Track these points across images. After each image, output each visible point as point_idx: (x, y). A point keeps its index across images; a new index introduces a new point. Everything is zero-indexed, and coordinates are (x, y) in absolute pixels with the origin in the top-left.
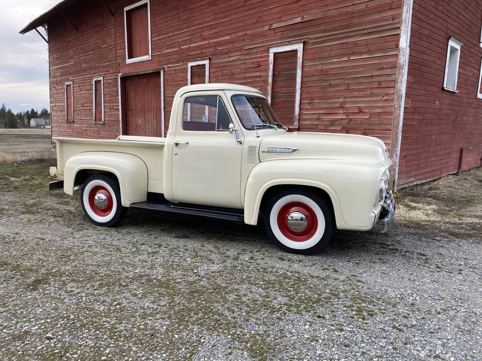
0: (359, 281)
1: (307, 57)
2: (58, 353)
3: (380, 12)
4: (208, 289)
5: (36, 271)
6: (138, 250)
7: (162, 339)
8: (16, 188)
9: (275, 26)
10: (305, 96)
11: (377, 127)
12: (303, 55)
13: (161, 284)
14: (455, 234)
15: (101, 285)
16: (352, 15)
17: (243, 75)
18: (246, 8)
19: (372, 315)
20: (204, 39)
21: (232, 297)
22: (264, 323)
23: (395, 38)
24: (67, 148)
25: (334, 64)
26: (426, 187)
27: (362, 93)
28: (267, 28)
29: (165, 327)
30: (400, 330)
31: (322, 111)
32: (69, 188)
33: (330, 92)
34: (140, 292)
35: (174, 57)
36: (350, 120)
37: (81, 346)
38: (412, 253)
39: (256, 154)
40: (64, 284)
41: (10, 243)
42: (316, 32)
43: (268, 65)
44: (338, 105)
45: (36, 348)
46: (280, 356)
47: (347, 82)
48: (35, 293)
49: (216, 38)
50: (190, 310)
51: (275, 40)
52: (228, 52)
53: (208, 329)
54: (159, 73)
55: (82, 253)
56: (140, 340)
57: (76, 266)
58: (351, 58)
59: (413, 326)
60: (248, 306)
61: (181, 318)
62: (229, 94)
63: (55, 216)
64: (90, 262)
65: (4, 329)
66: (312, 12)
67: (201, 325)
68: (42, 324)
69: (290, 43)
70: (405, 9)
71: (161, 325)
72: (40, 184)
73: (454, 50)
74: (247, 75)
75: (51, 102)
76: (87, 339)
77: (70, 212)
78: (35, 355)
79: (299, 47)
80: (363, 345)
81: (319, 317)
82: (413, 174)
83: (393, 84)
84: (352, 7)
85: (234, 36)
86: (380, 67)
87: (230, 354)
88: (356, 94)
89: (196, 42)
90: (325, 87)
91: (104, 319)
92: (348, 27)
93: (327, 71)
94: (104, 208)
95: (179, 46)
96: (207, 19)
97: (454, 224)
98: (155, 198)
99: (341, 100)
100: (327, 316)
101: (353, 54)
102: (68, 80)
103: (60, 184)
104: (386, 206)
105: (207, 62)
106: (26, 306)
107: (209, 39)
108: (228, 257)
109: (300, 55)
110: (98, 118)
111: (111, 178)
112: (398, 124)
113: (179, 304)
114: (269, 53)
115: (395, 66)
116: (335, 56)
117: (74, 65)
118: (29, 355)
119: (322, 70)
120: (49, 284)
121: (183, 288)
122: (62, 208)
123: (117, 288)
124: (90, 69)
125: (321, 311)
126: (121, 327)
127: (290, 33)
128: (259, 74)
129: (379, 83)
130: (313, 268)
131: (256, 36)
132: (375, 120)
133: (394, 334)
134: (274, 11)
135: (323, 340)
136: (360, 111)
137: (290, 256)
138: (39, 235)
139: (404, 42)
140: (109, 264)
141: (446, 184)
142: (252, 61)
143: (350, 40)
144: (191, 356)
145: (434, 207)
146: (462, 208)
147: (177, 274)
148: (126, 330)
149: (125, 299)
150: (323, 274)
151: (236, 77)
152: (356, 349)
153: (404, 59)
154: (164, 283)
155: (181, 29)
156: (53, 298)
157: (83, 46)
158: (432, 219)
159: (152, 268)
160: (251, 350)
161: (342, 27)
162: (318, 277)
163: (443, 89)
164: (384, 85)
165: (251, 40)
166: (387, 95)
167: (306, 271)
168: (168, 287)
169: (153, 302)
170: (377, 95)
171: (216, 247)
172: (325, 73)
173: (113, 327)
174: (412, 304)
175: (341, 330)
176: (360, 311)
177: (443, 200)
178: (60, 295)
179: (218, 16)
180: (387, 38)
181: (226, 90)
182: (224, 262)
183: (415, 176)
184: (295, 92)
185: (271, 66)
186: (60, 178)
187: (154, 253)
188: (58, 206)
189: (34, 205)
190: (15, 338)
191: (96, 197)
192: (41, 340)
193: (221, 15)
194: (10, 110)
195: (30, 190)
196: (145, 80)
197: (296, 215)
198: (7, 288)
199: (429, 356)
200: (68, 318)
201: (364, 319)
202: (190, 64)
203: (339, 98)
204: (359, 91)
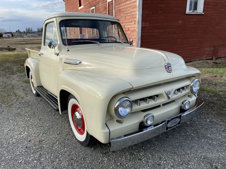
12: (115, 3)
25: (122, 6)
35: (88, 6)
43: (107, 8)
44: (123, 27)
47: (125, 15)
58: (126, 4)
74: (103, 13)
83: (136, 15)
86: (133, 7)
93: (121, 10)
101: (126, 1)
105: (94, 8)
114: (107, 2)
115: (136, 7)
119: (119, 10)
128: (105, 12)
129: (133, 15)
132: (132, 34)
136: (129, 29)
142: (104, 6)
157: (70, 2)
163: (186, 14)
166: (135, 21)
170: (132, 21)
202: (91, 9)
203: (123, 23)
204: (128, 20)
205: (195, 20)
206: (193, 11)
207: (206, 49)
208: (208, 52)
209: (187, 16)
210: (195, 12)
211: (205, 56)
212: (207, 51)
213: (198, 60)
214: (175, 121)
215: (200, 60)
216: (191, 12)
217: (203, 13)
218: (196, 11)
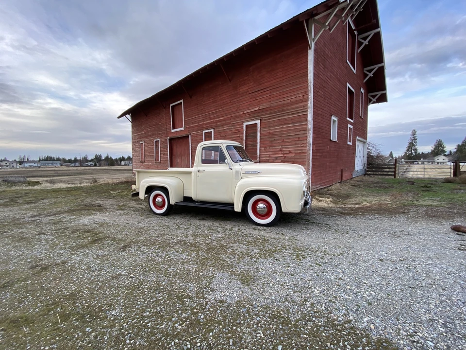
0: (296, 240)
1: (262, 127)
2: (137, 285)
3: (297, 104)
4: (217, 247)
5: (124, 241)
6: (179, 228)
7: (193, 276)
8: (114, 197)
9: (246, 112)
10: (262, 145)
11: (299, 160)
13: (192, 245)
14: (343, 213)
15: (159, 247)
16: (284, 105)
17: (230, 137)
18: (230, 104)
19: (304, 258)
20: (211, 119)
21: (230, 251)
22: (248, 264)
23: (305, 116)
24: (141, 174)
25: (276, 129)
26: (326, 189)
27: (290, 143)
28: (242, 113)
29: (194, 269)
30: (320, 265)
31: (271, 153)
32: (142, 196)
33: (274, 143)
34: (180, 250)
35: (196, 128)
36: (285, 157)
37: (149, 281)
38: (322, 224)
39: (239, 175)
40: (140, 247)
41: (111, 226)
42: (266, 114)
43: (243, 131)
44: (279, 150)
45: (125, 283)
46: (257, 282)
47: (283, 138)
48: (124, 253)
49: (217, 118)
50: (208, 259)
51: (246, 119)
52: (223, 125)
53: (218, 269)
54: (189, 136)
55: (149, 230)
56: (181, 276)
57: (146, 237)
58: (284, 126)
59: (326, 263)
60: (238, 255)
61: (203, 263)
62: (225, 145)
63: (134, 211)
64: (153, 235)
65: (107, 273)
66: (265, 104)
67: (214, 266)
68: (128, 270)
69: (253, 120)
70: (309, 102)
71: (193, 267)
72: (127, 194)
73: (334, 121)
74: (233, 136)
75: (133, 152)
76: (152, 277)
77: (142, 208)
78: (124, 287)
79: (258, 122)
80: (301, 274)
81: (277, 260)
82: (319, 183)
83: (306, 138)
85: (225, 117)
86: (299, 130)
87: (230, 282)
88: (288, 144)
89: (207, 121)
90: (272, 141)
91: (161, 266)
92: (282, 111)
93: (272, 133)
94: (160, 205)
95: (199, 123)
96: (212, 109)
97: (342, 208)
98: (188, 199)
99: (280, 147)
100: (281, 259)
101: (285, 124)
102: (141, 141)
103: (137, 194)
104: (307, 199)
105: (212, 130)
106: (119, 260)
107: (213, 119)
108: (227, 229)
109: (259, 125)
110: (157, 160)
111: (165, 190)
112: (310, 158)
113: (202, 255)
114: (243, 125)
115: (306, 130)
116: (276, 126)
117: (145, 133)
118: (121, 287)
119: (270, 133)
120: (132, 247)
121: (204, 247)
122: (138, 206)
123: (168, 248)
124: (153, 135)
125: (277, 256)
126: (171, 270)
127: (253, 115)
128: (238, 135)
129: (299, 138)
130: (271, 233)
131: (236, 117)
132: (298, 156)
133: (317, 267)
134: (245, 104)
135: (280, 272)
136: (290, 152)
137: (259, 227)
138: (126, 222)
139: (310, 118)
140: (164, 235)
141: (336, 187)
142: (235, 129)
143: (283, 118)
144: (209, 284)
145: (331, 199)
146: (344, 200)
147: (200, 240)
148: (174, 272)
149: (173, 254)
150: (277, 237)
151: (227, 137)
152: (297, 277)
153: (310, 126)
154: (193, 244)
155: (199, 115)
156: (134, 255)
157: (149, 123)
158: (331, 206)
159: (187, 236)
160: (241, 280)
161: (279, 112)
162: (274, 238)
163: (331, 140)
164: (301, 139)
165: (234, 119)
166: (303, 144)
167: (268, 235)
168: (195, 247)
169: (188, 255)
170: (298, 144)
171: (220, 224)
172: (271, 134)
173: (167, 270)
174: (325, 251)
175: (289, 267)
176: (298, 256)
177: (335, 196)
178: (137, 253)
179: (217, 108)
180: (302, 116)
181: (223, 144)
182: (225, 232)
183: (320, 184)
184: (257, 144)
185: (245, 132)
186: (137, 191)
187: (187, 228)
188: (136, 206)
189: (123, 205)
190: (113, 278)
191: (157, 200)
192: (127, 278)
193: (219, 107)
194: (111, 157)
195: (121, 198)
196: (181, 140)
197: (261, 206)
198: (109, 250)
199: (336, 279)
200: (142, 266)
201: (300, 260)
202: (204, 132)
205: (334, 146)
209: (331, 142)
217: (337, 140)
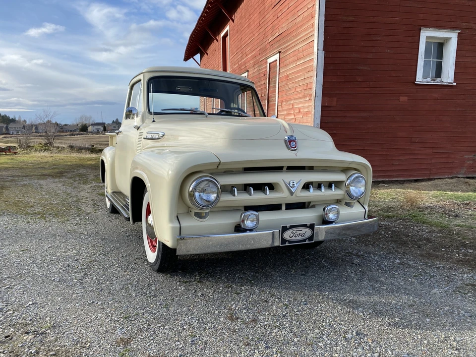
1: (281, 65)
9: (270, 40)
10: (280, 99)
12: (279, 64)
18: (260, 27)
20: (247, 55)
25: (291, 70)
27: (301, 95)
28: (267, 43)
33: (289, 95)
36: (296, 119)
42: (285, 43)
43: (267, 74)
44: (291, 106)
47: (296, 85)
49: (250, 53)
51: (270, 52)
52: (254, 65)
58: (297, 64)
66: (283, 26)
69: (275, 54)
70: (316, 16)
74: (260, 83)
79: (278, 57)
83: (312, 85)
84: (297, 19)
85: (256, 51)
86: (308, 70)
88: (298, 96)
89: (244, 58)
90: (287, 91)
92: (296, 37)
93: (288, 76)
96: (247, 39)
99: (292, 102)
101: (298, 60)
105: (247, 74)
114: (267, 63)
115: (312, 69)
116: (291, 63)
127: (275, 45)
128: (264, 82)
129: (307, 84)
131: (263, 50)
132: (305, 118)
134: (270, 27)
136: (299, 111)
142: (262, 71)
143: (296, 48)
155: (239, 48)
163: (414, 83)
164: (309, 87)
165: (262, 53)
166: (310, 95)
170: (307, 96)
172: (287, 79)
180: (310, 44)
184: (276, 96)
193: (252, 35)
203: (292, 100)
204: (300, 93)
205: (437, 96)
206: (433, 80)
207: (467, 157)
208: (471, 162)
209: (418, 87)
210: (438, 82)
211: (464, 170)
212: (469, 159)
213: (449, 178)
214: (300, 232)
215: (452, 178)
216: (429, 81)
217: (454, 82)
218: (438, 79)
